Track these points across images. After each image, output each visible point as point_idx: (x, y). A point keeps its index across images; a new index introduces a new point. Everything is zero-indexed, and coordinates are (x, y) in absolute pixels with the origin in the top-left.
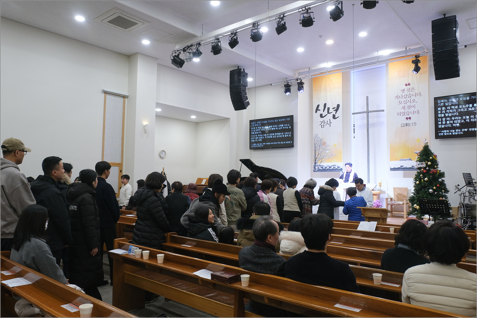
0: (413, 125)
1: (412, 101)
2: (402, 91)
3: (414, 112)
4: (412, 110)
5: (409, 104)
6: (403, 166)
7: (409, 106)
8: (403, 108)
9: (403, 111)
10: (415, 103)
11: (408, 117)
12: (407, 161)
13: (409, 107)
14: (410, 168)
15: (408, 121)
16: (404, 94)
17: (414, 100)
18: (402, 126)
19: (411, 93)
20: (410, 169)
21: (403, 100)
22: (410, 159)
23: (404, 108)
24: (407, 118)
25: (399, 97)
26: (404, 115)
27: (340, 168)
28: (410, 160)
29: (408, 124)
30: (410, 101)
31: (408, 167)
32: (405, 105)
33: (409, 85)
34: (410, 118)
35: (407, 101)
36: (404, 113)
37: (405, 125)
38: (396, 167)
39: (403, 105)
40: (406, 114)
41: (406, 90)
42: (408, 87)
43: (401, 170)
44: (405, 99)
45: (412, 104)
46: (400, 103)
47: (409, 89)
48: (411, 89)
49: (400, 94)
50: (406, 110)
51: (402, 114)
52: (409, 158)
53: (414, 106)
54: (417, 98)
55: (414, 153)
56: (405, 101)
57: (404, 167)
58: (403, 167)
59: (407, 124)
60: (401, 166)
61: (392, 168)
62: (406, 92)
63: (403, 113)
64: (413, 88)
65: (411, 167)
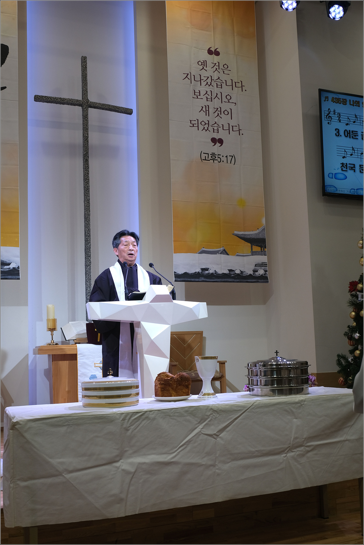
0: (229, 161)
1: (224, 99)
2: (200, 63)
3: (230, 129)
4: (224, 120)
5: (216, 103)
6: (207, 269)
7: (219, 109)
8: (204, 109)
9: (202, 117)
10: (232, 106)
11: (217, 136)
12: (218, 256)
13: (219, 111)
14: (224, 276)
15: (216, 149)
16: (204, 74)
17: (228, 97)
18: (203, 158)
19: (224, 77)
20: (224, 278)
21: (203, 89)
22: (224, 250)
23: (206, 110)
24: (214, 140)
25: (193, 77)
26: (206, 128)
27: (11, 266)
28: (225, 252)
29: (217, 156)
30: (219, 96)
31: (220, 272)
32: (209, 103)
33: (217, 53)
34: (221, 141)
35: (214, 95)
36: (207, 126)
37: (210, 158)
38: (192, 271)
39: (204, 102)
40: (211, 128)
41: (210, 65)
42: (216, 59)
43: (203, 279)
44: (208, 89)
45: (225, 106)
46: (197, 95)
47: (217, 64)
48: (221, 67)
49: (195, 70)
50: (212, 118)
51: (201, 127)
52: (222, 249)
53: (230, 113)
54: (235, 94)
55: (234, 234)
56: (209, 93)
57: (211, 271)
58: (207, 272)
59: (213, 154)
60: (203, 270)
61: (181, 271)
62: (209, 72)
63: (203, 123)
64: (226, 66)
65: (227, 272)
